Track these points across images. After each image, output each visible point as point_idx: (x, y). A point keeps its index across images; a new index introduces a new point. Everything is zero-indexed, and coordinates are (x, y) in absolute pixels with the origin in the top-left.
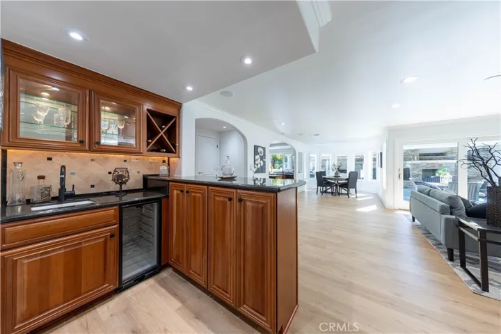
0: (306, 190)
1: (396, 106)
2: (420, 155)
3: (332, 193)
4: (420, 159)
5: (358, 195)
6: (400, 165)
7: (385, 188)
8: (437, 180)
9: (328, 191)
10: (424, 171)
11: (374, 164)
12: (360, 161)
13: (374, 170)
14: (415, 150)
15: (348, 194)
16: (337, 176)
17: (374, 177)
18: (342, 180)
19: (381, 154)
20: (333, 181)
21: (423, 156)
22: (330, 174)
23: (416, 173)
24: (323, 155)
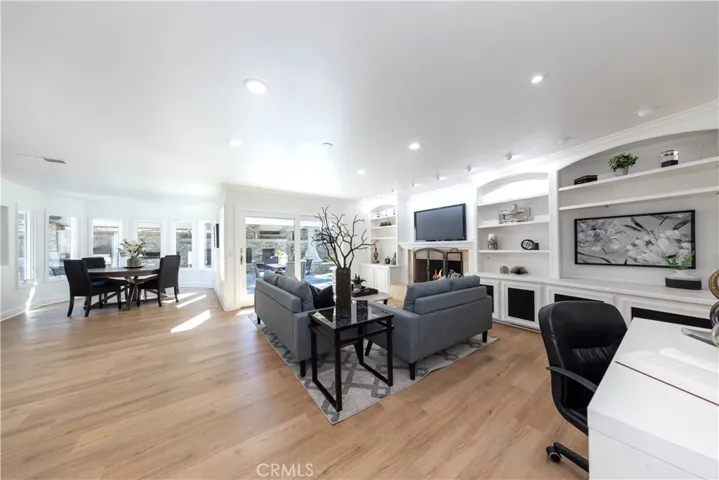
0: (29, 312)
1: (236, 143)
2: (261, 232)
3: (119, 304)
4: (261, 238)
5: (180, 297)
6: (242, 244)
7: (223, 279)
8: (276, 260)
9: (109, 301)
10: (264, 251)
11: (209, 243)
12: (185, 238)
13: (209, 251)
14: (257, 226)
15: (159, 300)
16: (133, 266)
17: (209, 262)
18: (145, 273)
19: (217, 225)
20: (123, 278)
21: (265, 234)
22: (115, 263)
23: (257, 252)
24: (96, 222)
